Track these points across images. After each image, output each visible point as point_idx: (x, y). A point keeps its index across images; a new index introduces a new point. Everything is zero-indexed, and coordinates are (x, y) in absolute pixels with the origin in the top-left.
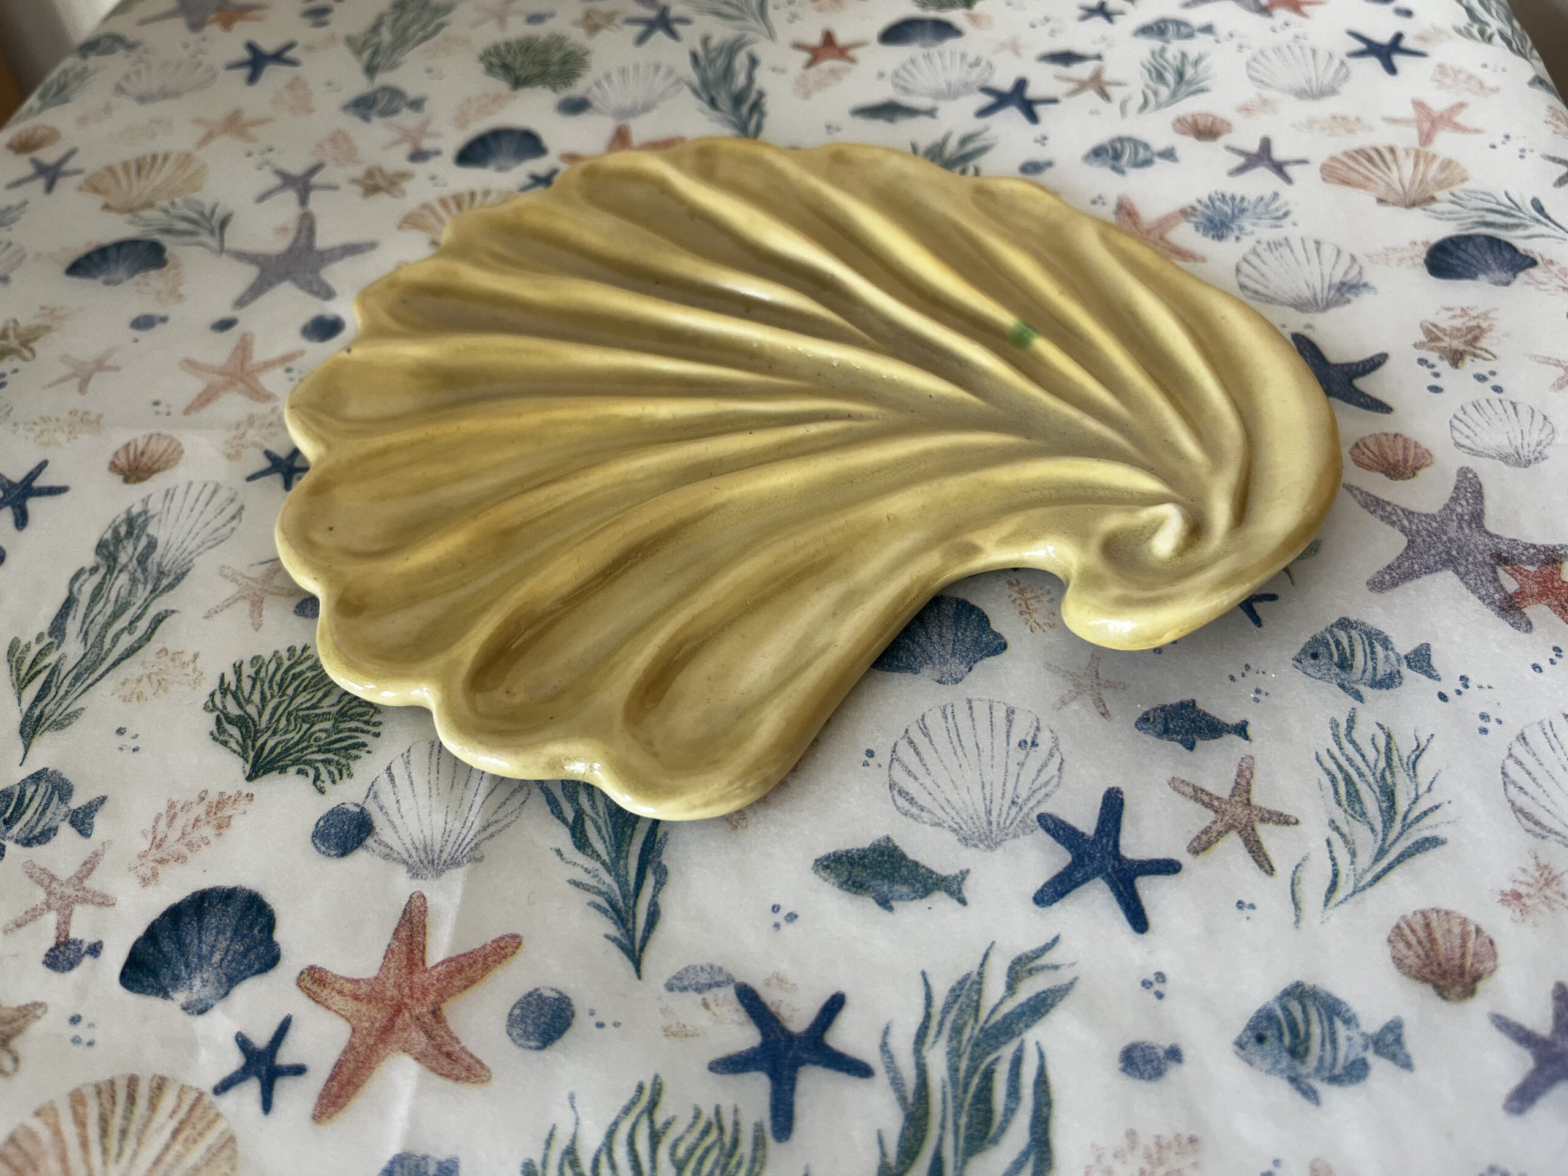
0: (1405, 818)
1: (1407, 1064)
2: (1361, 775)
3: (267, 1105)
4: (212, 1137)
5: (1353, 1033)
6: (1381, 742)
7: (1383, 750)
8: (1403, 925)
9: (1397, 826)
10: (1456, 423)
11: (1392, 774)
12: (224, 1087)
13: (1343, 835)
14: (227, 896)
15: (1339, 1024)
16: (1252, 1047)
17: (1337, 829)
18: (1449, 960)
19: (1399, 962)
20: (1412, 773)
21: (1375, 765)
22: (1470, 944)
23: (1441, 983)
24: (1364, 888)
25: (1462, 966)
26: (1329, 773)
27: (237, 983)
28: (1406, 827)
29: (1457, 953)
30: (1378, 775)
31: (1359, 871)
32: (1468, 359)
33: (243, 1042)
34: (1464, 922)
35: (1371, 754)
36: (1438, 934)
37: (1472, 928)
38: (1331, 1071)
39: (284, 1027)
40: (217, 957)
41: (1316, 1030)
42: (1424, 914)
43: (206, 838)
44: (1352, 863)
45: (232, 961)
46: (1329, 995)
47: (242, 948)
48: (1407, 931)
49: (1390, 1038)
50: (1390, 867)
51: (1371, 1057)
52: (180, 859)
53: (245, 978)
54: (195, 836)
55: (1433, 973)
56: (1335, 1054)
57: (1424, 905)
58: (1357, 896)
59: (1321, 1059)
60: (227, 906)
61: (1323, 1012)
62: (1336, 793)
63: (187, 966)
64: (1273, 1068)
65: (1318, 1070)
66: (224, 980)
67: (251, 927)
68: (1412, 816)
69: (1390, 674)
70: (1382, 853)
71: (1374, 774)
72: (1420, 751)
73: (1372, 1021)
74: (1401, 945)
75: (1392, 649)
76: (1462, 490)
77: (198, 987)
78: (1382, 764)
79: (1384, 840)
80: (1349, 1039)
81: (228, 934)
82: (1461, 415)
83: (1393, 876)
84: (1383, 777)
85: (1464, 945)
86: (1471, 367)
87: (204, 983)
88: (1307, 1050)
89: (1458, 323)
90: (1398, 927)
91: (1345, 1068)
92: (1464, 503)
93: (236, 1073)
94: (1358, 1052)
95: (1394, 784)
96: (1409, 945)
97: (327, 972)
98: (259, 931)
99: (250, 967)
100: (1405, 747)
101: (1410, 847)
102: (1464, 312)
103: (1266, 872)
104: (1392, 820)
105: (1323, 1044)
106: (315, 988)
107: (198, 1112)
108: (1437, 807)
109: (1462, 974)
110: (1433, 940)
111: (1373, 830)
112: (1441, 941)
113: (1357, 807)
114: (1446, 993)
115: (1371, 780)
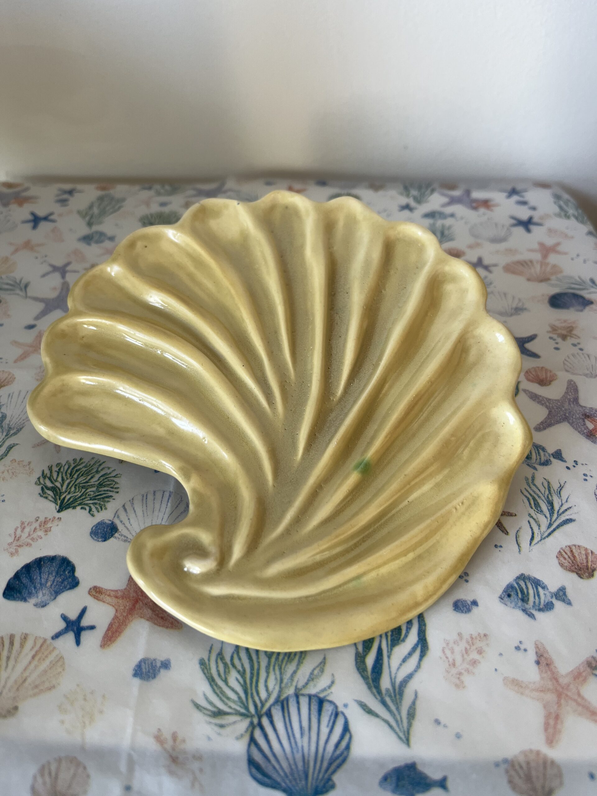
0: (558, 512)
1: (569, 603)
2: (539, 497)
3: (78, 642)
4: (52, 657)
5: (546, 592)
6: (546, 485)
7: (547, 487)
8: (562, 551)
9: (555, 516)
10: (566, 362)
11: (552, 496)
12: (57, 636)
13: (534, 519)
14: (52, 559)
15: (540, 589)
16: (506, 599)
17: (532, 517)
18: (581, 564)
19: (562, 565)
20: (559, 495)
21: (544, 493)
22: (590, 558)
23: (580, 572)
24: (545, 538)
25: (587, 566)
26: (526, 497)
27: (60, 594)
28: (559, 515)
29: (585, 561)
30: (546, 497)
31: (542, 532)
32: (569, 338)
33: (64, 618)
34: (586, 549)
35: (542, 490)
36: (576, 554)
37: (590, 552)
38: (539, 606)
39: (84, 611)
40: (49, 584)
41: (531, 592)
42: (569, 547)
43: (40, 536)
44: (539, 529)
45: (57, 585)
46: (535, 578)
47: (60, 580)
48: (564, 554)
49: (561, 593)
50: (554, 530)
51: (554, 601)
52: (28, 545)
53: (63, 592)
54: (35, 535)
55: (575, 568)
56: (540, 600)
57: (569, 544)
58: (543, 541)
59: (534, 602)
60: (52, 563)
61: (533, 585)
62: (530, 504)
63: (35, 588)
64: (516, 606)
65: (533, 606)
66: (53, 593)
67: (64, 571)
68: (561, 511)
69: (547, 460)
70: (550, 525)
71: (544, 496)
72: (561, 488)
73: (553, 587)
74: (562, 559)
75: (546, 452)
76: (570, 389)
77: (41, 596)
78: (547, 492)
79: (551, 520)
80: (545, 594)
81: (54, 574)
82: (567, 359)
83: (556, 533)
84: (548, 497)
85: (587, 558)
86: (570, 341)
87: (44, 595)
88: (528, 599)
89: (563, 325)
90: (560, 552)
91: (544, 605)
92: (570, 394)
93: (62, 630)
94: (549, 599)
95: (553, 500)
96: (565, 559)
97: (102, 588)
98: (68, 573)
99: (65, 587)
100: (555, 486)
101: (561, 523)
102: (565, 321)
103: (505, 534)
104: (553, 513)
105: (535, 597)
106: (97, 595)
107: (45, 647)
108: (570, 508)
109: (588, 569)
110: (574, 557)
111: (546, 517)
112: (577, 557)
113: (539, 509)
114: (582, 576)
115: (543, 498)
